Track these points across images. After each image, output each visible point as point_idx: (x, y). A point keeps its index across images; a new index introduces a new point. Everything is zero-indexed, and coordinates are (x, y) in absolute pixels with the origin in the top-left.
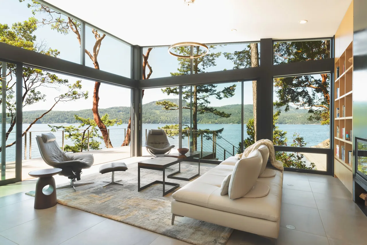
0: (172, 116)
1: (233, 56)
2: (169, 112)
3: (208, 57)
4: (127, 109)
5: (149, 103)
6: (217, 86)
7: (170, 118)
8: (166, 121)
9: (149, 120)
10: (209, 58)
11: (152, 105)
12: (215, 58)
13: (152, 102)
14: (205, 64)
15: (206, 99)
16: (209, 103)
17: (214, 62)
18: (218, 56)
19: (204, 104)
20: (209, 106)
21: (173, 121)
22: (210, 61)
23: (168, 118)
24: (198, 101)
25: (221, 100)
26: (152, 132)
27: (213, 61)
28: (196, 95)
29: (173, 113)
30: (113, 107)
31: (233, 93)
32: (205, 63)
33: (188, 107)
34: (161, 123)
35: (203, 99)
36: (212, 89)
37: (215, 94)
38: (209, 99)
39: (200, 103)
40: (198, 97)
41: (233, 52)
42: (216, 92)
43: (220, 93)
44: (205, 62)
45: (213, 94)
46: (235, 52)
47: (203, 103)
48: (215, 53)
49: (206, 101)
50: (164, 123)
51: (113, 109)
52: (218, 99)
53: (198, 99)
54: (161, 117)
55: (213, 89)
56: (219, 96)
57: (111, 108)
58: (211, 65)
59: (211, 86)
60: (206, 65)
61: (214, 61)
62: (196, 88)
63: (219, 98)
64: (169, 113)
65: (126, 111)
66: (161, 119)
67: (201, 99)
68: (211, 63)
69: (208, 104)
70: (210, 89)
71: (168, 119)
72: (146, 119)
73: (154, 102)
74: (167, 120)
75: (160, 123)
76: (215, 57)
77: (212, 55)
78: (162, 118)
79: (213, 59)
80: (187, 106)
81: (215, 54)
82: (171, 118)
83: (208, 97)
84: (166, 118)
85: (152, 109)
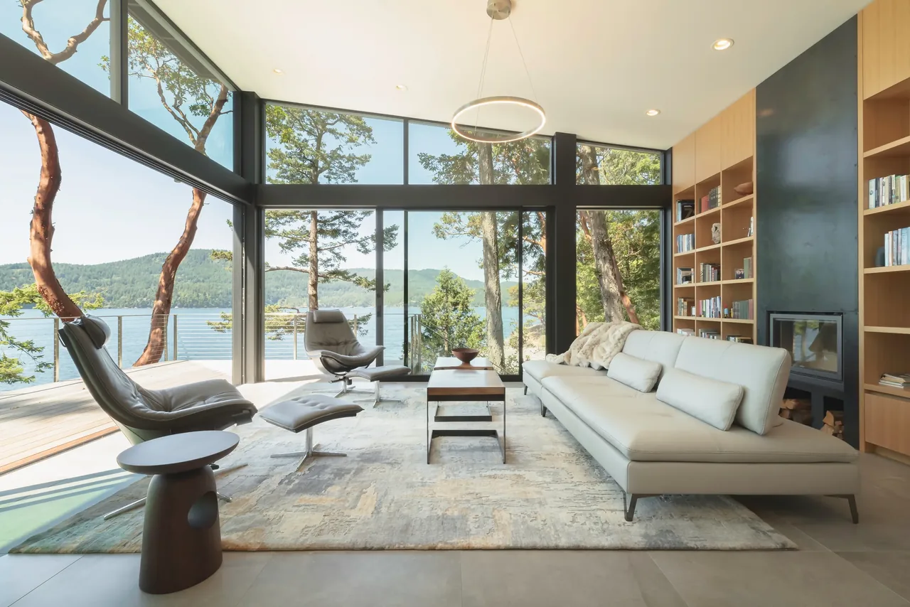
0: (211, 290)
1: (435, 163)
2: (203, 281)
3: (342, 161)
4: (72, 269)
5: (144, 258)
6: (359, 226)
7: (205, 294)
8: (194, 301)
9: (145, 299)
10: (344, 163)
11: (153, 263)
12: (355, 165)
13: (152, 256)
14: (332, 176)
15: (336, 250)
16: (344, 259)
17: (354, 174)
18: (363, 164)
19: (332, 262)
20: (343, 266)
21: (213, 302)
22: (345, 172)
23: (200, 294)
24: (320, 255)
25: (367, 255)
26: (317, 318)
27: (351, 172)
28: (316, 242)
29: (215, 283)
30: (20, 264)
31: (393, 242)
32: (333, 174)
33: (295, 267)
34: (180, 307)
35: (331, 250)
36: (349, 230)
37: (357, 241)
38: (343, 252)
39: (325, 259)
40: (319, 245)
41: (438, 156)
42: (358, 238)
43: (367, 241)
44: (334, 171)
45: (353, 242)
46: (442, 155)
47: (329, 260)
48: (358, 155)
49: (338, 256)
50: (187, 307)
51: (19, 270)
52: (361, 253)
53: (318, 250)
54: (179, 293)
55: (352, 230)
56: (363, 246)
57: (11, 265)
58: (345, 179)
59: (346, 225)
60: (335, 178)
61: (355, 171)
62: (316, 227)
63: (363, 250)
64: (202, 284)
65: (66, 276)
66: (179, 296)
67: (325, 251)
68: (346, 175)
69: (342, 261)
70: (344, 232)
71: (198, 296)
72: (134, 296)
73: (157, 255)
74: (196, 299)
75: (176, 307)
76: (357, 163)
77: (351, 158)
78: (182, 295)
79: (352, 168)
80: (294, 264)
81: (357, 158)
82: (207, 295)
83: (342, 247)
84: (195, 295)
85: (151, 273)
